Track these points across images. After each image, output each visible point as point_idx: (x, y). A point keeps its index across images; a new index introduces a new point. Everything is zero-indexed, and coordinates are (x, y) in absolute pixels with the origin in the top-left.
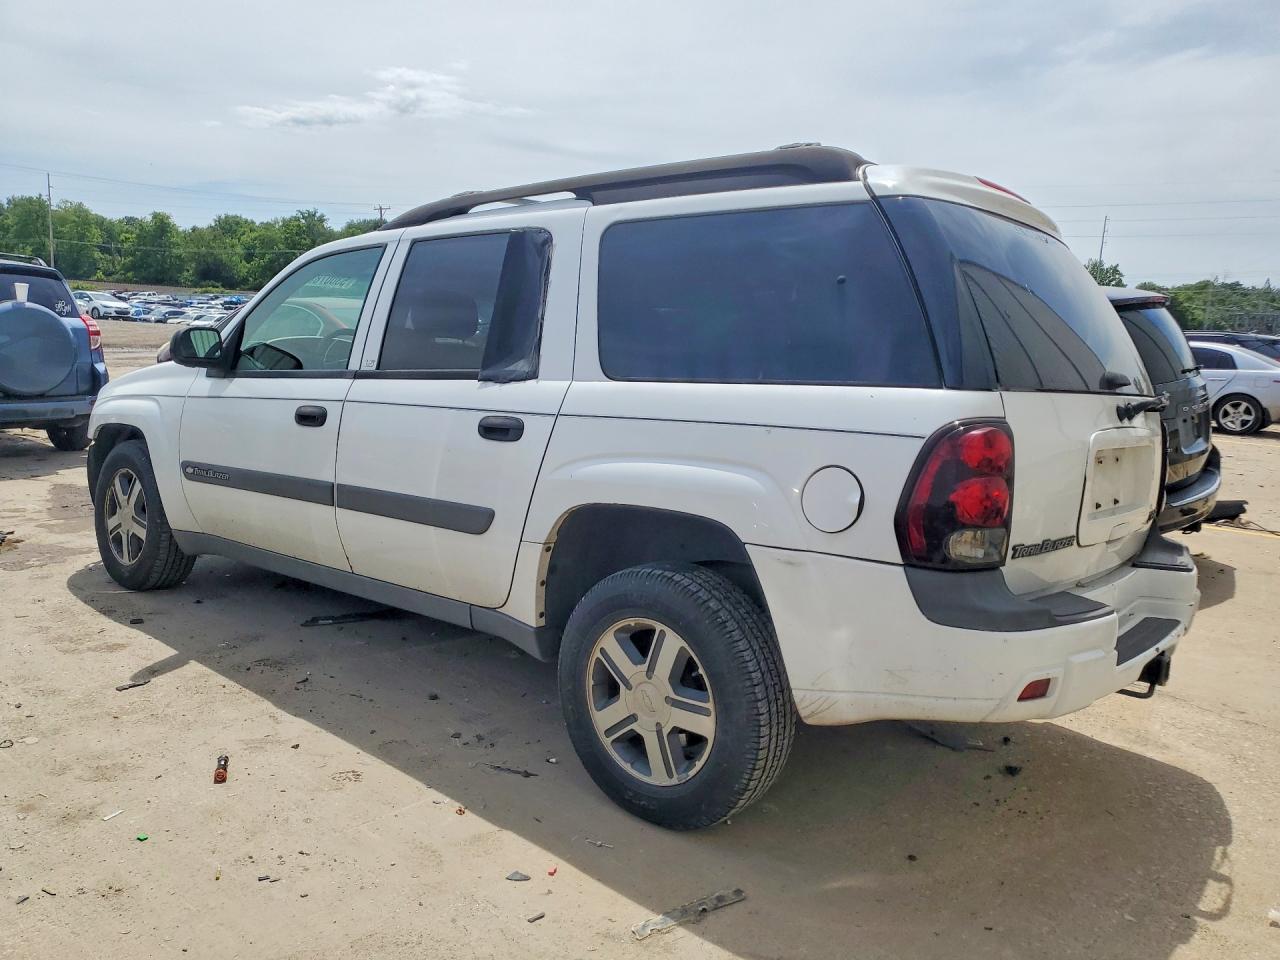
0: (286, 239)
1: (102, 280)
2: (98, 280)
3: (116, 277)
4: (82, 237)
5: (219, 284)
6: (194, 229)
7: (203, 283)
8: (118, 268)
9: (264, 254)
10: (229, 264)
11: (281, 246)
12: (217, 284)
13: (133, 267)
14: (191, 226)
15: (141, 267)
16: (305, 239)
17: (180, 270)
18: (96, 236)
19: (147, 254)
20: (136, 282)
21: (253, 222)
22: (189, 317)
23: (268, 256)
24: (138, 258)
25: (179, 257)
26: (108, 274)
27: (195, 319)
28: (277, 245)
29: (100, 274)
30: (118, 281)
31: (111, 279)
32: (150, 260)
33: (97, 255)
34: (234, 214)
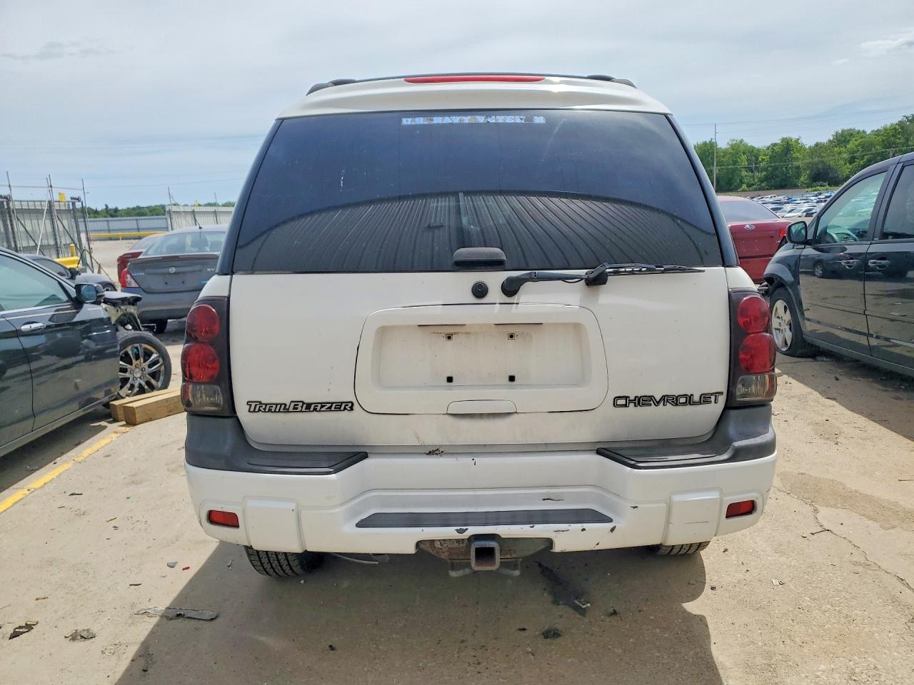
0: (883, 141)
1: (746, 191)
2: (743, 191)
3: (755, 187)
4: (735, 162)
5: (826, 184)
6: (817, 145)
7: (815, 184)
8: (756, 180)
9: (863, 156)
10: (835, 167)
11: (878, 147)
12: (824, 184)
13: (766, 179)
14: (815, 143)
15: (771, 179)
16: (899, 139)
17: (798, 177)
18: (743, 162)
19: (776, 168)
20: (767, 189)
21: (864, 132)
22: (785, 211)
23: (866, 157)
24: (769, 173)
25: (798, 168)
26: (749, 186)
27: (790, 212)
28: (874, 147)
29: (744, 186)
30: (755, 190)
31: (751, 189)
32: (777, 172)
33: (744, 173)
34: (849, 128)
